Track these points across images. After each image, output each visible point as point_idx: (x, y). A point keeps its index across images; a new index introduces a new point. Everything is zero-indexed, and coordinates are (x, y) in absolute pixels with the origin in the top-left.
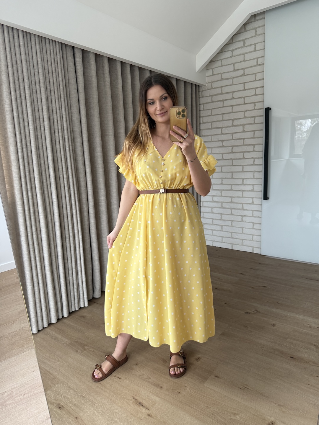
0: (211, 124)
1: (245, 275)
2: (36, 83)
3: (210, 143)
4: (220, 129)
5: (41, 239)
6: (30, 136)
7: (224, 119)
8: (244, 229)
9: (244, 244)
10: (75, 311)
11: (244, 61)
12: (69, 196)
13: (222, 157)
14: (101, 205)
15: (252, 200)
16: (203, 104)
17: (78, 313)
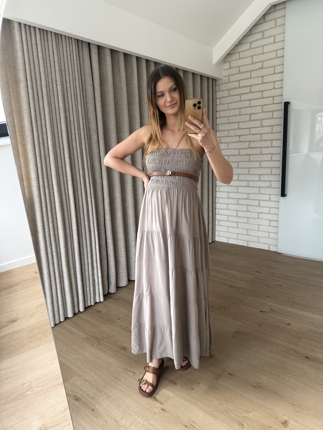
0: (228, 119)
1: (261, 273)
2: (53, 81)
3: (226, 138)
4: (237, 124)
5: (58, 235)
6: (47, 134)
7: (241, 114)
8: (260, 226)
9: (260, 241)
10: (91, 306)
11: (263, 53)
12: (85, 194)
13: (238, 153)
14: (116, 202)
15: (269, 197)
16: (220, 98)
17: (93, 307)
